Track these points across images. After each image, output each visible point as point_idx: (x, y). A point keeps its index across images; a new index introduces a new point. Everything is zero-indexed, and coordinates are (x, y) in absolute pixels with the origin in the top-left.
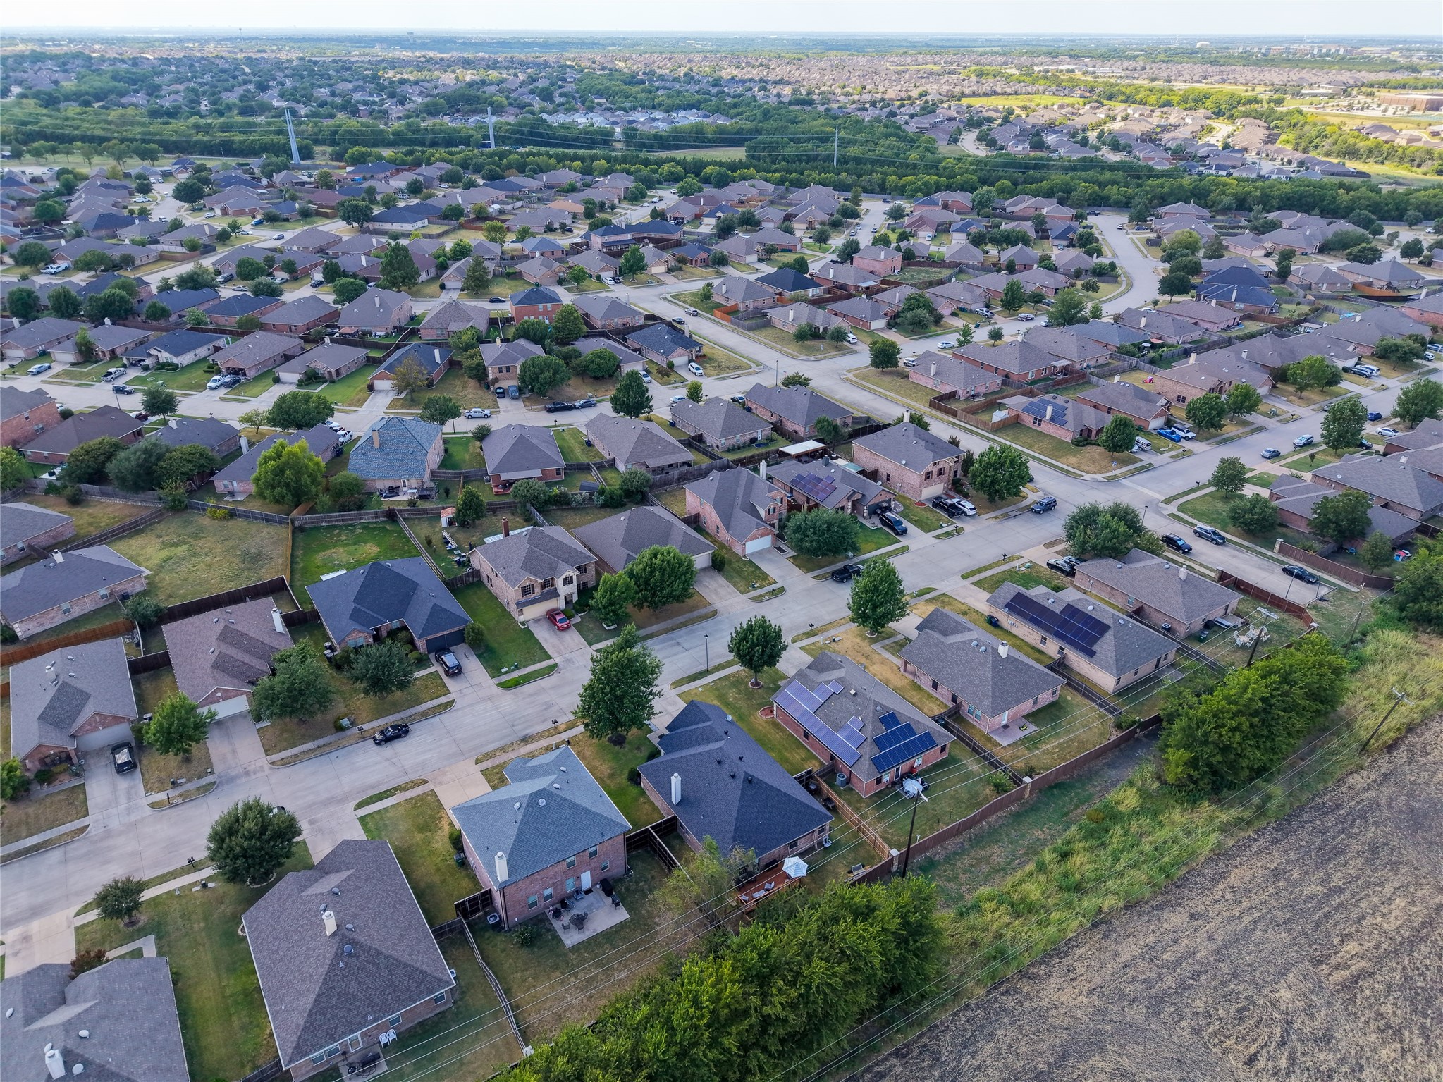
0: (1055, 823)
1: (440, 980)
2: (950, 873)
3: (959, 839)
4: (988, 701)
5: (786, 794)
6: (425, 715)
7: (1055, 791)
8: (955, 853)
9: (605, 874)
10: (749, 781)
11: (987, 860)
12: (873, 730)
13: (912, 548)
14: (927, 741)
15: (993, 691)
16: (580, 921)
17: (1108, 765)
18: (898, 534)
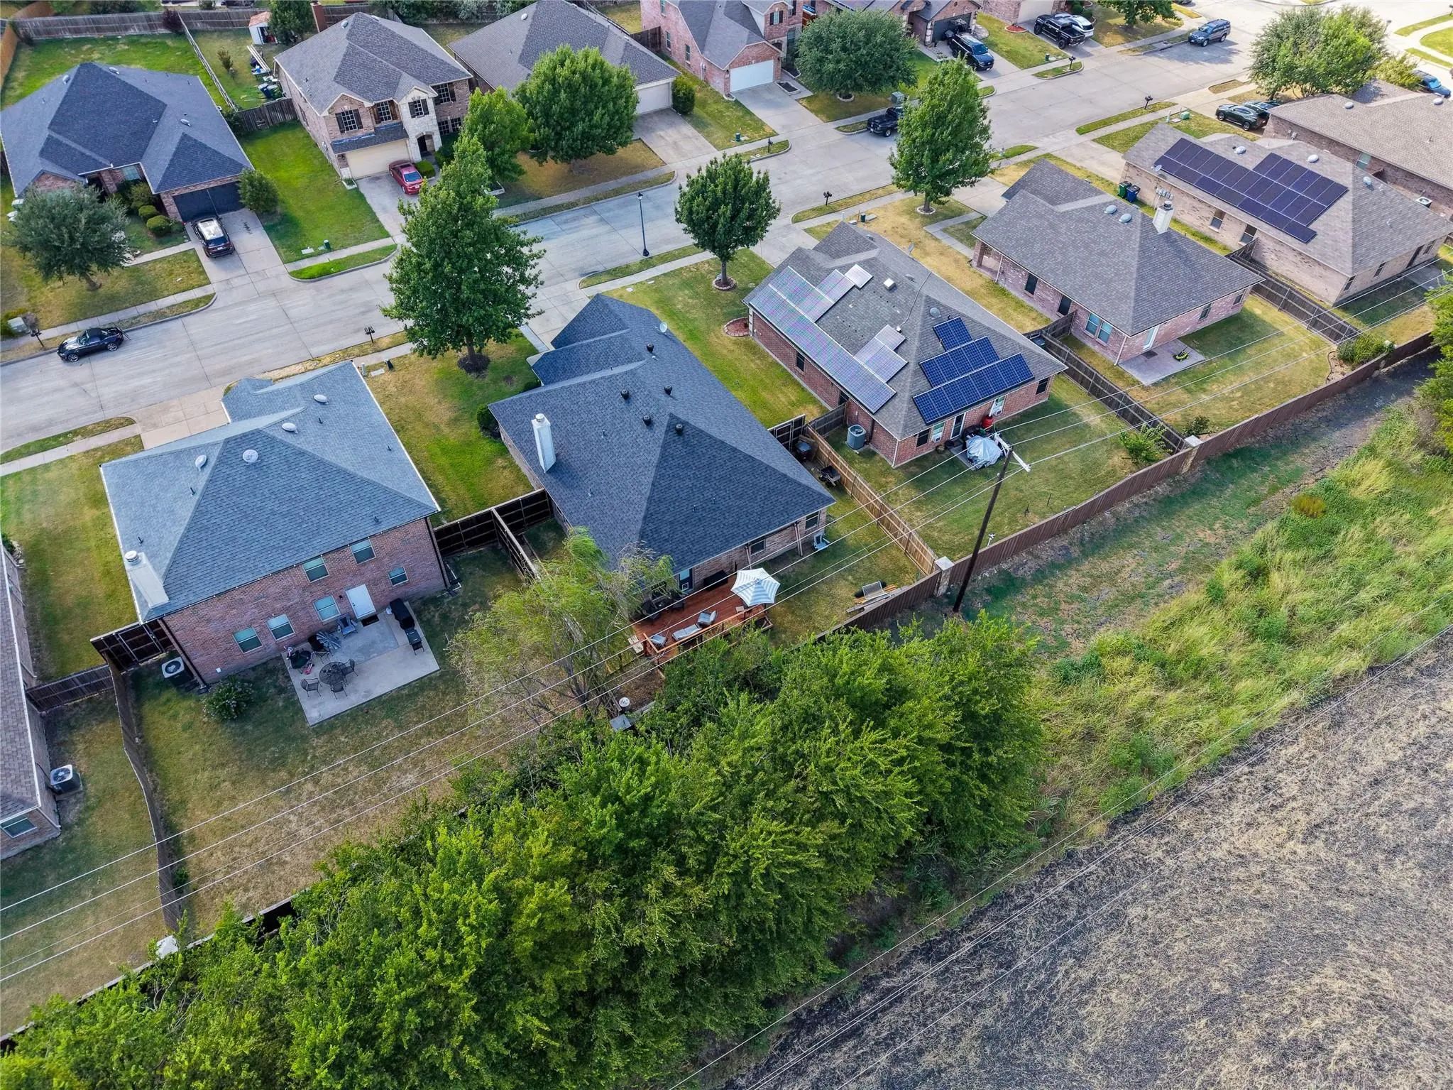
0: (1234, 516)
1: (6, 798)
2: (1042, 601)
3: (1063, 541)
4: (1127, 308)
5: (750, 458)
6: (160, 317)
7: (1235, 463)
8: (1054, 566)
9: (399, 590)
10: (679, 431)
12: (920, 349)
13: (999, 90)
14: (1017, 371)
15: (1138, 290)
16: (339, 677)
17: (1328, 421)
18: (979, 69)
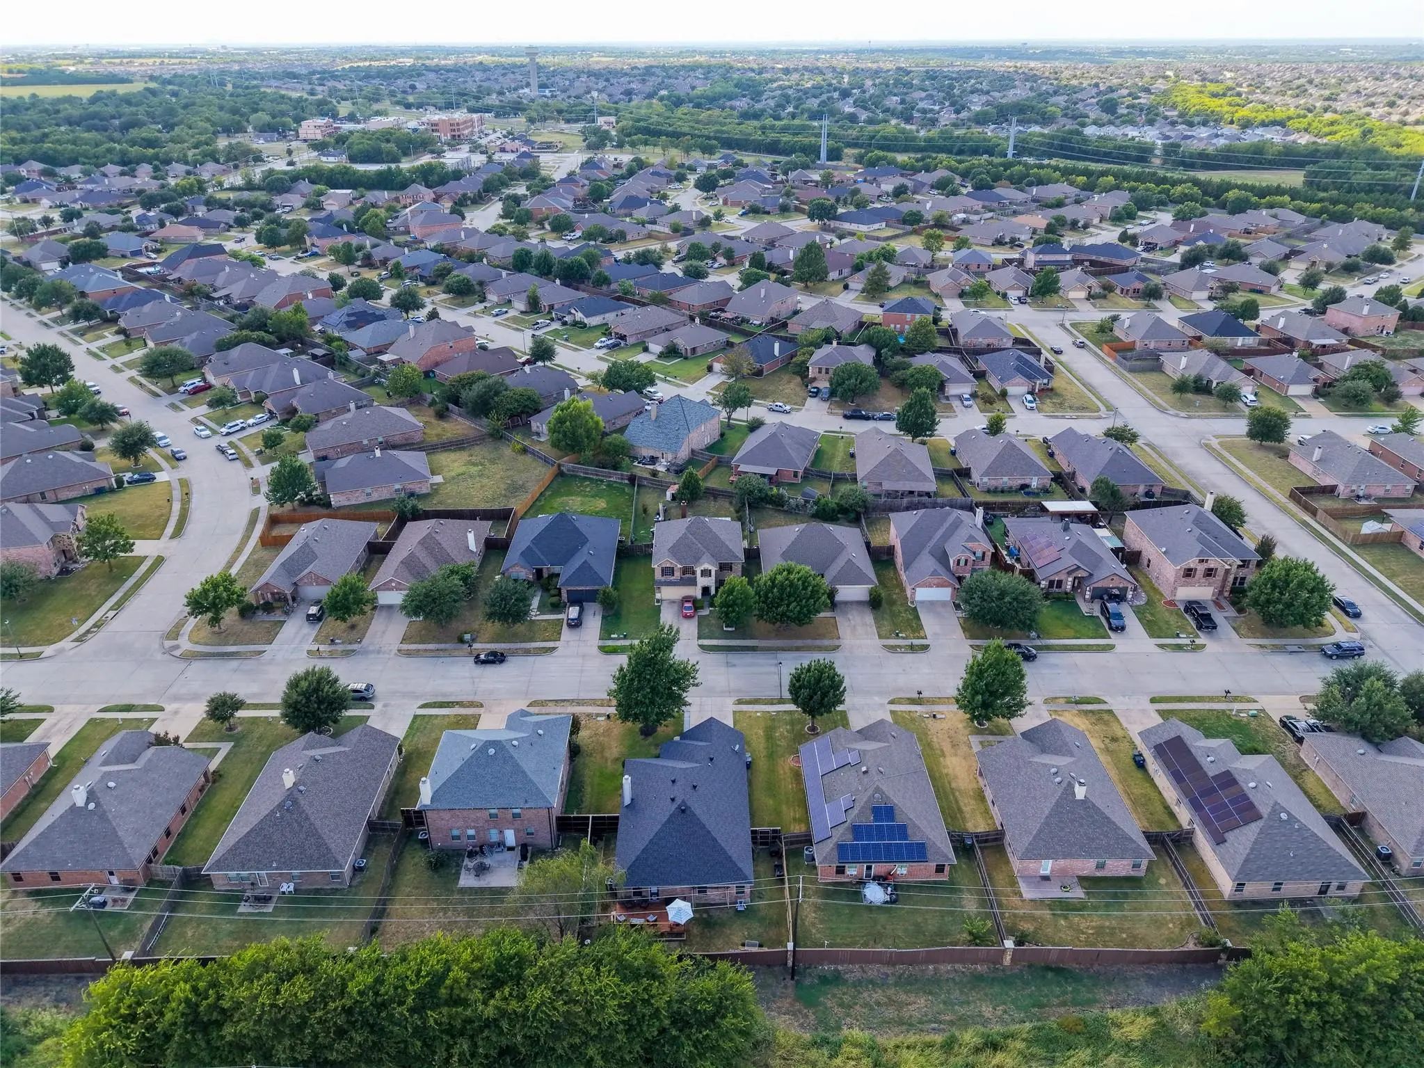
0: (1018, 1008)
1: (336, 861)
2: (847, 999)
3: (887, 969)
4: (1027, 840)
5: (714, 840)
6: (527, 652)
7: (1050, 975)
8: (871, 982)
9: (529, 840)
10: (683, 810)
11: (901, 1005)
12: (858, 815)
13: (1118, 649)
14: (918, 852)
15: (1040, 831)
16: (481, 870)
17: (1149, 979)
18: (1111, 628)
